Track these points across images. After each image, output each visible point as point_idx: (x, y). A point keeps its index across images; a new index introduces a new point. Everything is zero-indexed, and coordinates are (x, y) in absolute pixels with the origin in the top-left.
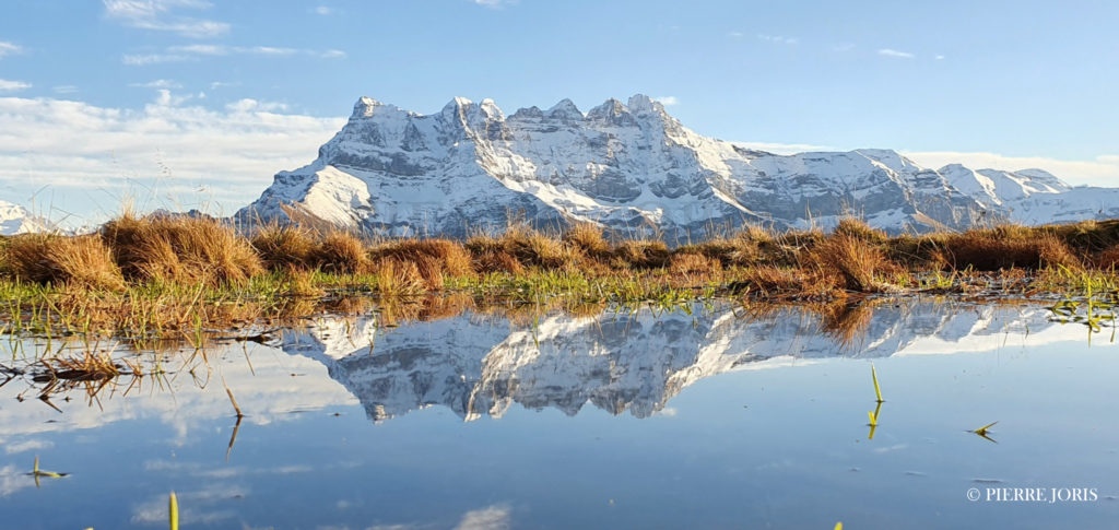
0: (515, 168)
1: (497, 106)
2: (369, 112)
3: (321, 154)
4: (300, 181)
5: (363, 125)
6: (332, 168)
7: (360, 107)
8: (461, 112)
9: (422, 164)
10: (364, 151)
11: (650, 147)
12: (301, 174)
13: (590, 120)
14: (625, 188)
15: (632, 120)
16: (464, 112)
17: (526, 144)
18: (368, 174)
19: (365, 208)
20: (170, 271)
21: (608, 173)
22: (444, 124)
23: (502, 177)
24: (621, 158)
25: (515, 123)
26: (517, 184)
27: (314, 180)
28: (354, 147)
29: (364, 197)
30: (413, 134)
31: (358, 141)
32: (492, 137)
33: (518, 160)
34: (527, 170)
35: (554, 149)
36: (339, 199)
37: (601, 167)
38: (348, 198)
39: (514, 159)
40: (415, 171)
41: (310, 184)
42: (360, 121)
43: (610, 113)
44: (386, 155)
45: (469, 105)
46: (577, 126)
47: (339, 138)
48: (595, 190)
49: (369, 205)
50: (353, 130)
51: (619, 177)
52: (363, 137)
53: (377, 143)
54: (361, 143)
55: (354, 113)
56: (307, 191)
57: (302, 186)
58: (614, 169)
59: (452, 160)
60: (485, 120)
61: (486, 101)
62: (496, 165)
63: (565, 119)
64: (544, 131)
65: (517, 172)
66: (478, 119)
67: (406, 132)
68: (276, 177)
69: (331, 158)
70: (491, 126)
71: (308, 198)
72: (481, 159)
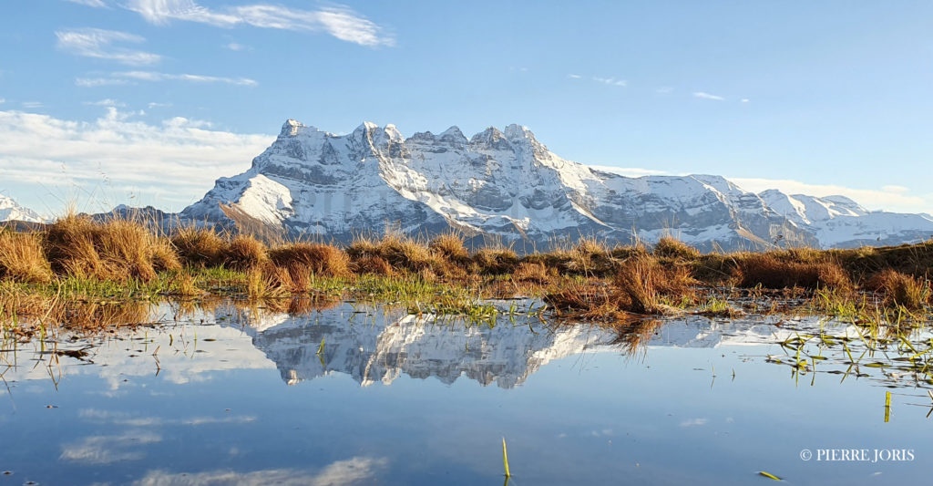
0: (410, 181)
1: (398, 130)
2: (294, 132)
3: (253, 164)
4: (236, 186)
5: (289, 142)
6: (262, 176)
7: (287, 127)
8: (368, 134)
9: (335, 175)
10: (289, 163)
11: (521, 167)
12: (238, 180)
13: (473, 144)
14: (500, 200)
15: (507, 144)
16: (371, 135)
17: (420, 161)
18: (291, 182)
19: (288, 209)
20: (91, 267)
21: (487, 187)
22: (354, 143)
23: (400, 188)
24: (497, 175)
25: (412, 144)
26: (412, 194)
27: (248, 185)
28: (281, 160)
29: (287, 201)
30: (329, 150)
31: (284, 155)
32: (393, 155)
33: (413, 174)
34: (419, 182)
35: (443, 166)
36: (267, 202)
37: (481, 182)
38: (274, 201)
39: (409, 173)
40: (329, 181)
41: (244, 189)
42: (286, 139)
43: (489, 139)
44: (307, 167)
45: (376, 128)
46: (462, 149)
47: (269, 152)
48: (474, 201)
49: (291, 207)
50: (281, 146)
51: (495, 191)
52: (289, 152)
53: (300, 157)
54: (287, 157)
55: (282, 132)
56: (241, 194)
57: (237, 190)
58: (491, 184)
59: (360, 173)
60: (388, 141)
61: (389, 126)
62: (395, 178)
63: (453, 143)
64: (434, 152)
65: (412, 184)
66: (382, 140)
67: (323, 149)
68: (217, 182)
69: (262, 168)
70: (392, 146)
71: (242, 200)
72: (384, 174)
